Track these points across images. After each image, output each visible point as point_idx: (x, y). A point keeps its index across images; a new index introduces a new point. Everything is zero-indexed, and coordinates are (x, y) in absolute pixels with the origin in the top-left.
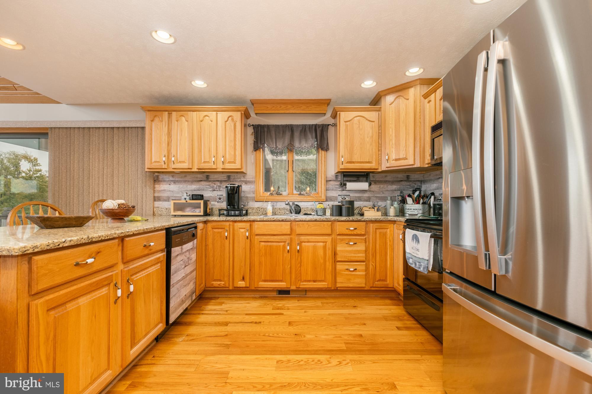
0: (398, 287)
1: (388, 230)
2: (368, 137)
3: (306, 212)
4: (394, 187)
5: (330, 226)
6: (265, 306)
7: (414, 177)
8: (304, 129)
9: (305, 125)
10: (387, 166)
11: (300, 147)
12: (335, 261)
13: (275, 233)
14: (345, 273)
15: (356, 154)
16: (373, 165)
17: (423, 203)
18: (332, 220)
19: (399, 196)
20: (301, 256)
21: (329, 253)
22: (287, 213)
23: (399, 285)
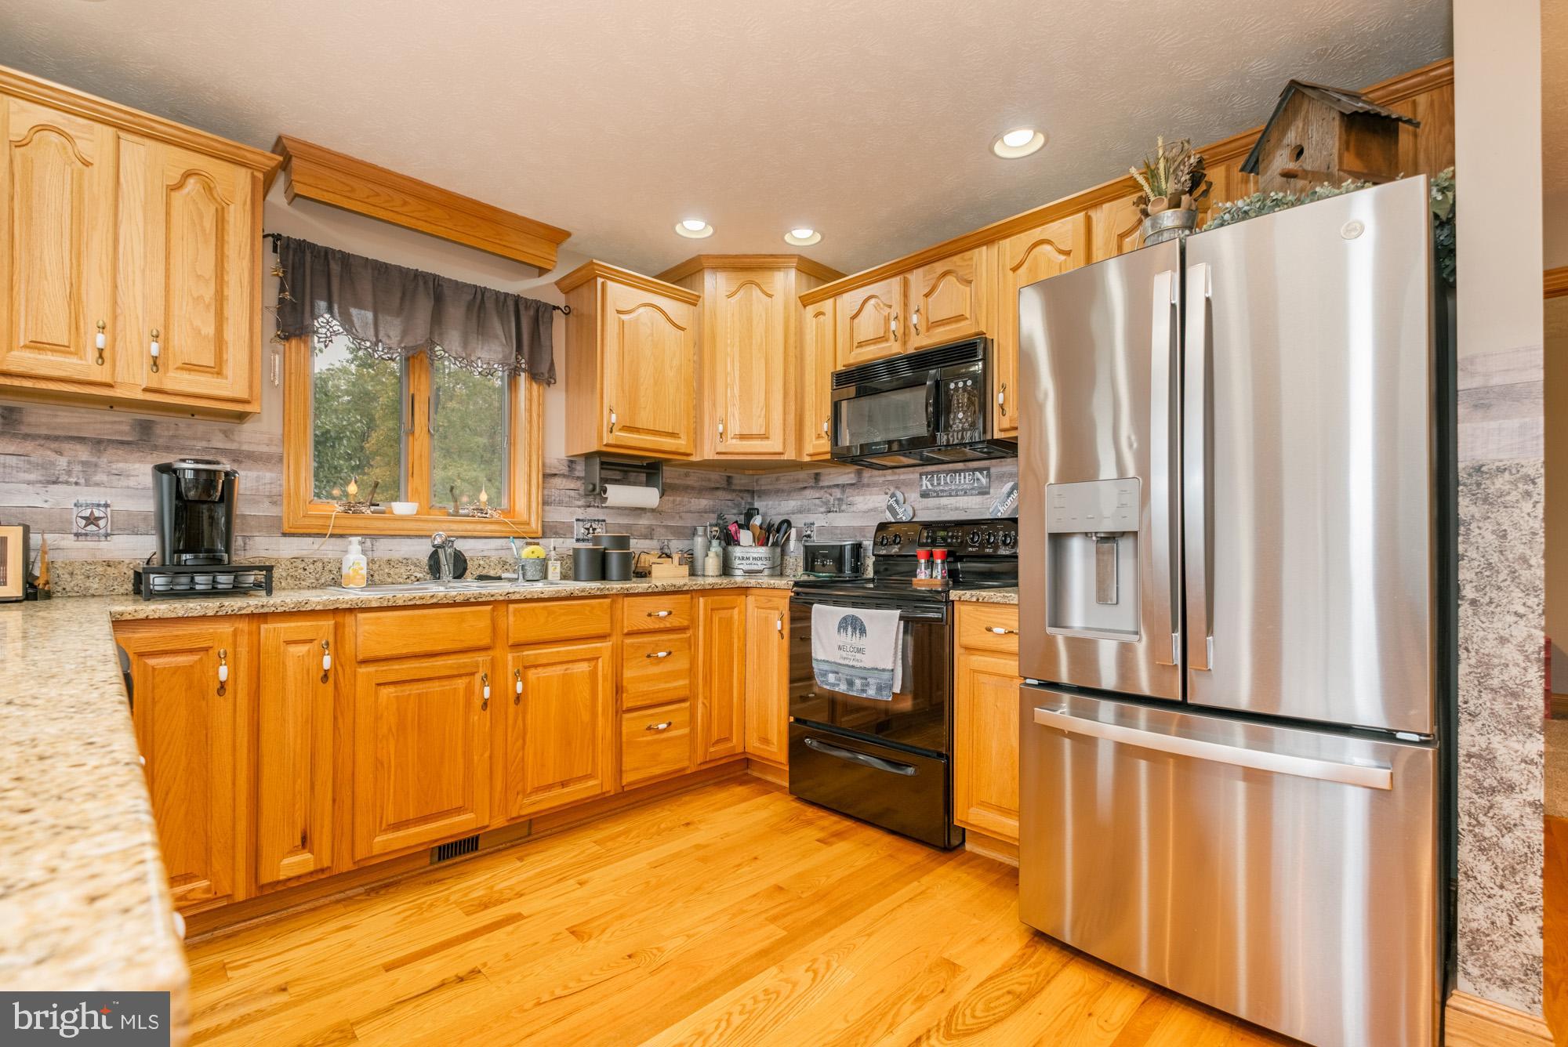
0: (763, 750)
1: (736, 611)
2: (671, 367)
3: (484, 573)
4: (704, 503)
5: (609, 611)
6: (426, 915)
7: (740, 481)
8: (478, 301)
9: (484, 290)
10: (719, 451)
11: (464, 355)
12: (620, 712)
13: (439, 648)
14: (645, 739)
15: (645, 408)
16: (681, 444)
17: (773, 545)
18: (614, 591)
19: (716, 525)
20: (524, 713)
21: (604, 689)
22: (419, 575)
23: (765, 740)
